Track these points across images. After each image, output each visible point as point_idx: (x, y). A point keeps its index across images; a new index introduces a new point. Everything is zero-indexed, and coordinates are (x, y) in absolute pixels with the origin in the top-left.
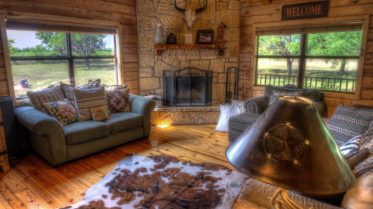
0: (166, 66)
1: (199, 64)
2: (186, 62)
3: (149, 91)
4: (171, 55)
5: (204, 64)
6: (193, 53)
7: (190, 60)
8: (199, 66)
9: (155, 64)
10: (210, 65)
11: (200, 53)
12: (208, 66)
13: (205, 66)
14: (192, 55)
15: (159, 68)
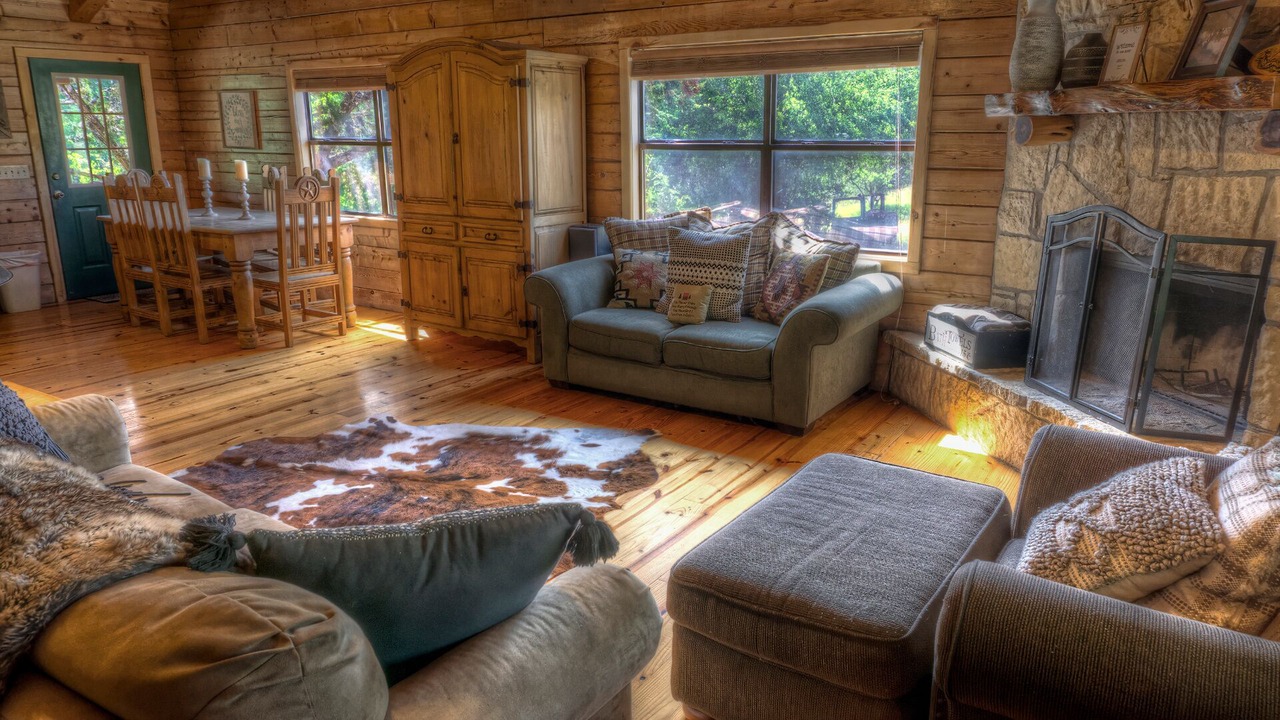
0: (1079, 191)
1: (1210, 197)
2: (1152, 178)
3: (1012, 294)
4: (1104, 141)
5: (1235, 196)
6: (1191, 131)
7: (1172, 171)
8: (1209, 208)
9: (1046, 183)
10: (1268, 204)
11: (1222, 129)
12: (1252, 210)
13: (1236, 213)
14: (1184, 143)
15: (1055, 199)
